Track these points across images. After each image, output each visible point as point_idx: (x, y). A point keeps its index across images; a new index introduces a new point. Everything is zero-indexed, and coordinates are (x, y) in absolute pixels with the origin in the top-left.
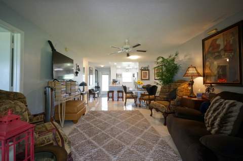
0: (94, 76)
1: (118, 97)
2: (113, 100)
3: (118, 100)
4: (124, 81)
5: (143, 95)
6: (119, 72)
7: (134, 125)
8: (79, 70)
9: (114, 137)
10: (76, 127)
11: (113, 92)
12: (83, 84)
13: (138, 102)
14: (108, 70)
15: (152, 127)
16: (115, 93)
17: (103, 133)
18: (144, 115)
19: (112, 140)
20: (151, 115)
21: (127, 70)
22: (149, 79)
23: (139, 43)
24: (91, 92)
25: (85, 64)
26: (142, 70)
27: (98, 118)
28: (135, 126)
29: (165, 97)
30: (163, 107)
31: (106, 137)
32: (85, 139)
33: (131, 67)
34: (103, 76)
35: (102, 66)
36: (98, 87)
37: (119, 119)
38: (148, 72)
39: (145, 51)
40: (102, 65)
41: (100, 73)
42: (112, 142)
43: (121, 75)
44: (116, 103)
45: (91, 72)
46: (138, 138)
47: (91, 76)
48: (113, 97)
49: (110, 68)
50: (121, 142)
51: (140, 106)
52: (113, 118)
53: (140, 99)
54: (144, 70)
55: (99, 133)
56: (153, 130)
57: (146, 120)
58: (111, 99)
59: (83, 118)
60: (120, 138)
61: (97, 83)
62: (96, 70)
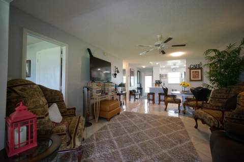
0: (136, 77)
1: (160, 100)
2: (154, 103)
3: (159, 104)
4: (169, 82)
5: (188, 100)
6: (163, 72)
7: (165, 135)
8: (118, 72)
10: (107, 125)
11: (153, 94)
12: (122, 85)
13: (182, 109)
15: (191, 143)
16: (157, 96)
17: (127, 136)
18: (185, 125)
19: (134, 145)
20: (196, 127)
21: (174, 70)
22: (201, 80)
23: (171, 37)
24: (132, 93)
25: (125, 66)
26: (190, 69)
27: (130, 119)
28: (167, 136)
29: (220, 105)
30: (211, 119)
31: (128, 141)
32: (109, 137)
33: (178, 66)
34: (146, 77)
35: (144, 67)
36: (140, 89)
37: (151, 125)
38: (200, 71)
39: (185, 45)
40: (144, 65)
41: (143, 74)
42: (133, 147)
43: (166, 75)
45: (132, 73)
47: (131, 77)
48: (153, 100)
49: (152, 69)
50: (141, 150)
51: (184, 113)
52: (145, 122)
53: (184, 105)
55: (124, 135)
57: (186, 132)
58: (151, 102)
61: (139, 84)
62: (138, 71)
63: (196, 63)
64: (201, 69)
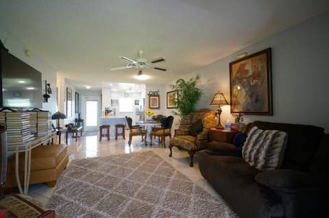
0: (74, 102)
1: (117, 135)
2: (109, 139)
3: (116, 139)
4: (121, 110)
5: (154, 129)
6: (114, 97)
7: (153, 173)
8: (50, 92)
9: (132, 196)
11: (108, 127)
12: (58, 116)
13: (148, 139)
14: (98, 94)
15: (178, 172)
16: (112, 129)
17: (111, 195)
18: (162, 157)
19: (129, 202)
20: (171, 156)
21: (126, 95)
22: (159, 108)
24: (71, 129)
25: (59, 83)
26: (150, 95)
27: (93, 170)
28: (156, 173)
29: (187, 130)
30: (189, 144)
33: (133, 91)
34: (88, 102)
35: (88, 87)
37: (129, 168)
38: (157, 98)
39: (165, 70)
41: (82, 98)
43: (117, 102)
44: (112, 143)
45: (68, 97)
46: (167, 190)
47: (69, 102)
48: (108, 135)
49: (101, 92)
51: (151, 145)
52: (119, 166)
53: (151, 135)
54: (153, 95)
55: (105, 196)
56: (180, 175)
57: (166, 164)
58: (104, 138)
59: (65, 175)
60: (142, 196)
61: (77, 114)
62: (76, 93)
63: (155, 90)
64: (158, 96)
